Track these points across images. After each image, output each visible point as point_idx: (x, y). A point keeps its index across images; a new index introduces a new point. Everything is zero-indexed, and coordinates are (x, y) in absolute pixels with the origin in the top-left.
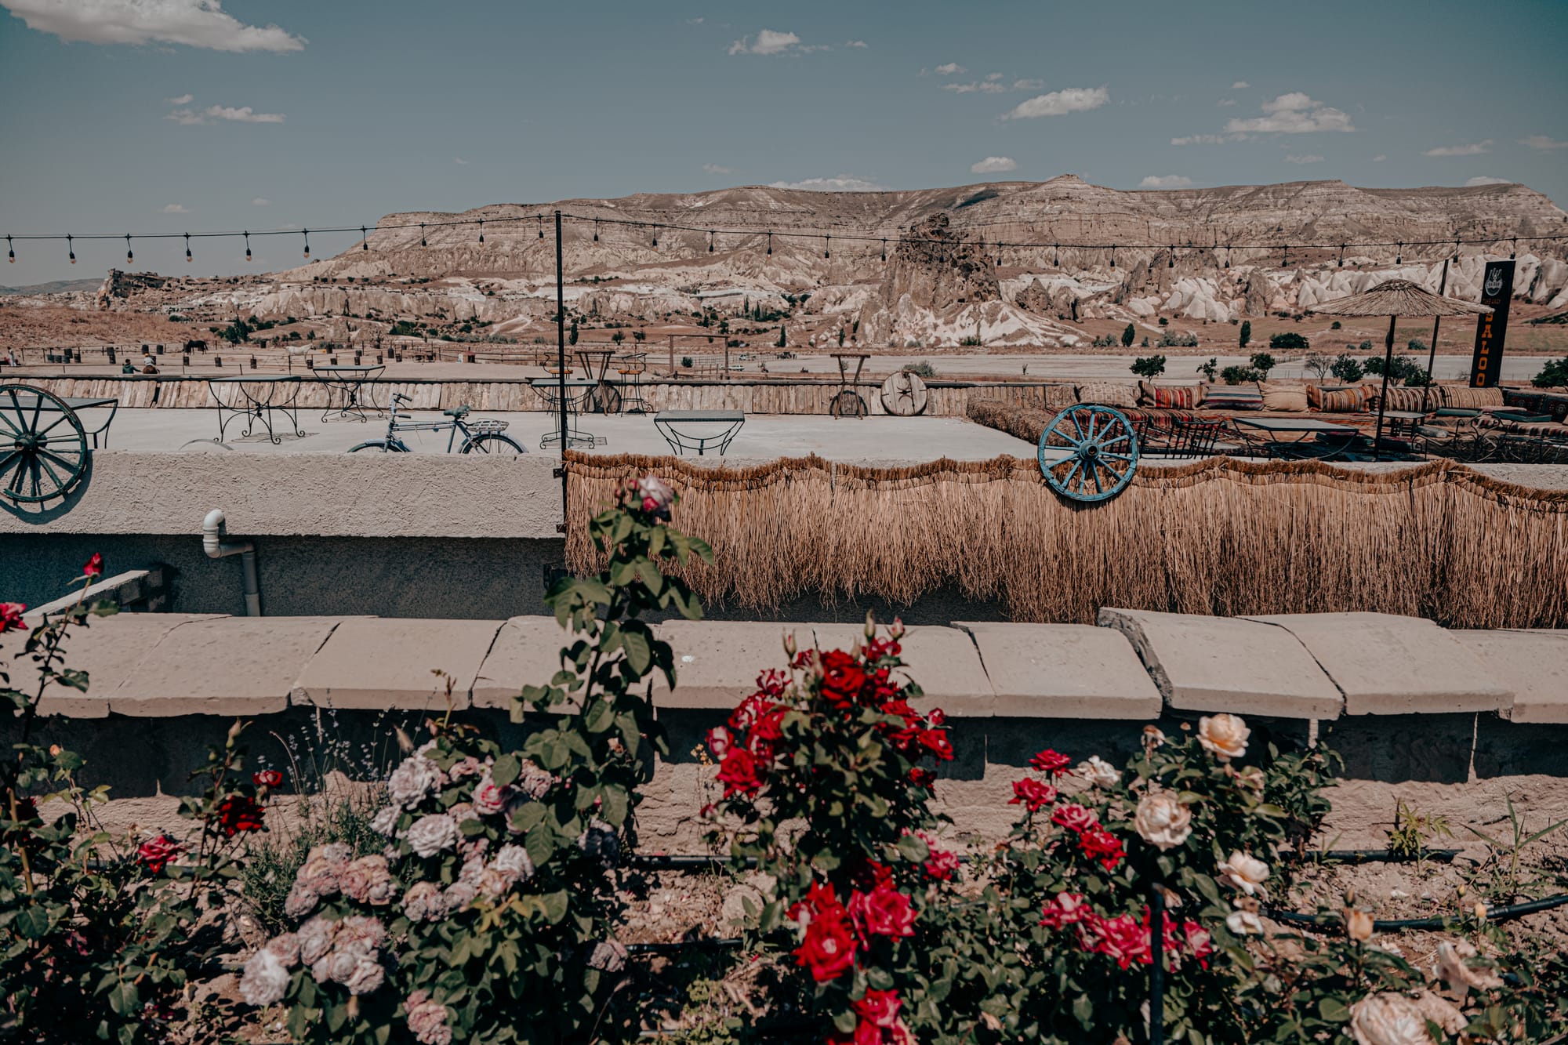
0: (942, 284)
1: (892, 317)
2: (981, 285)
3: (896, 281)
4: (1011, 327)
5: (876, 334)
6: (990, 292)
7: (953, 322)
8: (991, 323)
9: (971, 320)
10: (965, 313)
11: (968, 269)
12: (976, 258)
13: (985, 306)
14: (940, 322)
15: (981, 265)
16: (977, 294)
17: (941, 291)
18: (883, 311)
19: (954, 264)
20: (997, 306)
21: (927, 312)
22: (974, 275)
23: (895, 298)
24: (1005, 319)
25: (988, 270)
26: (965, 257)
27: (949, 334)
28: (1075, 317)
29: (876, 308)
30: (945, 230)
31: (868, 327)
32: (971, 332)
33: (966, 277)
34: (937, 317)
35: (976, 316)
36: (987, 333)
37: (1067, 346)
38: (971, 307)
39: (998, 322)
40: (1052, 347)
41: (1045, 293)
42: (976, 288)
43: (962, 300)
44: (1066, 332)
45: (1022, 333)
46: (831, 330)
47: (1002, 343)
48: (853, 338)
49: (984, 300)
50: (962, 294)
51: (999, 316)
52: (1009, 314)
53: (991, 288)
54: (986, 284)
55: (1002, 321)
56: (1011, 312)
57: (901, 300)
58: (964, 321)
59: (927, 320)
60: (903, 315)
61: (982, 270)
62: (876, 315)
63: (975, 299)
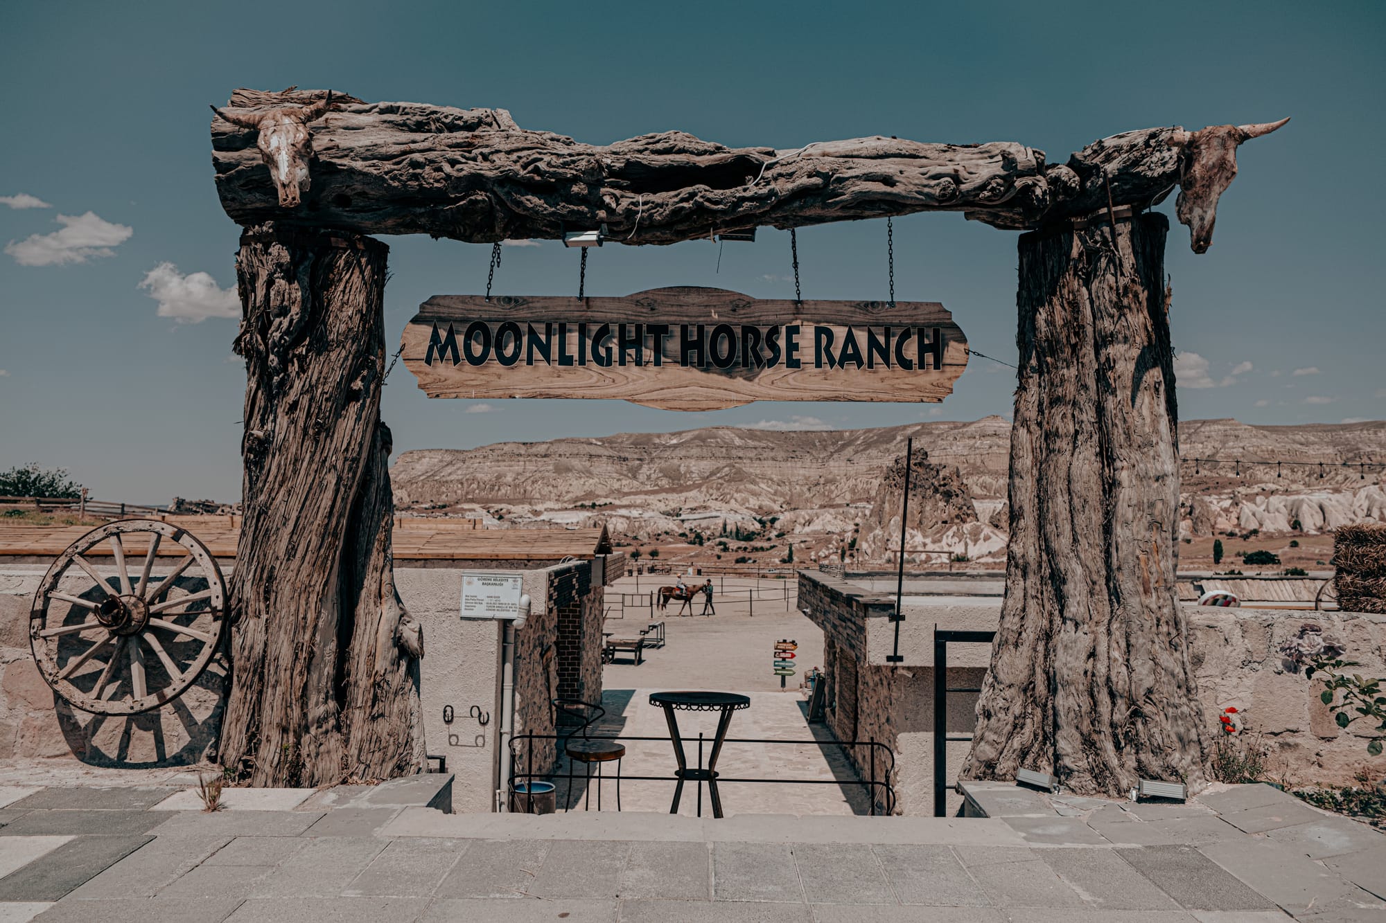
0: (928, 508)
1: (886, 536)
2: (960, 509)
3: (887, 505)
4: (994, 545)
5: (873, 551)
6: (968, 515)
7: (940, 541)
8: (976, 541)
9: (956, 539)
10: (950, 533)
11: (948, 495)
12: (954, 486)
13: (967, 527)
14: (928, 541)
15: (959, 492)
16: (957, 516)
17: (927, 514)
18: (878, 531)
19: (936, 491)
20: (978, 527)
21: (915, 532)
22: (954, 500)
23: (886, 520)
24: (987, 538)
25: (965, 496)
26: (945, 485)
29: (870, 529)
30: (925, 462)
31: (864, 546)
32: (958, 549)
33: (947, 502)
34: (925, 536)
35: (960, 535)
36: (973, 552)
38: (955, 528)
39: (981, 541)
42: (957, 512)
43: (945, 522)
46: (828, 549)
47: (990, 560)
48: (852, 555)
49: (964, 521)
50: (945, 516)
51: (982, 536)
52: (991, 534)
53: (969, 512)
54: (965, 508)
55: (985, 540)
56: (992, 532)
57: (892, 522)
58: (950, 541)
59: (916, 539)
60: (895, 535)
61: (960, 496)
62: (872, 535)
63: (956, 521)
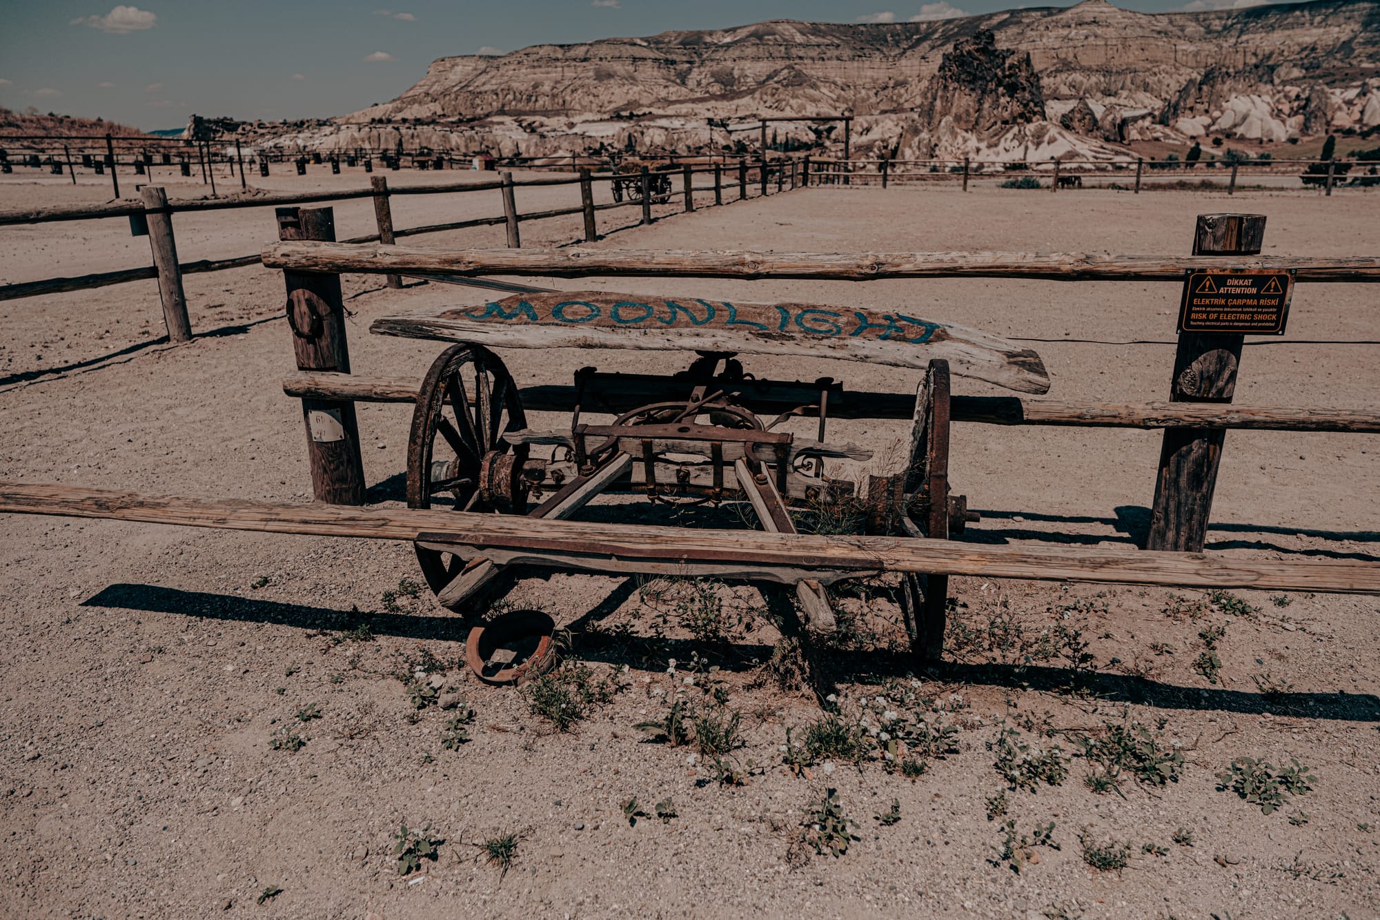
0: (986, 106)
1: (934, 141)
2: (1026, 106)
3: (938, 103)
4: (1059, 149)
5: (917, 159)
6: (1035, 113)
7: (996, 145)
8: (1038, 145)
9: (1016, 143)
10: (1010, 135)
11: (1012, 89)
12: (1022, 77)
13: (1030, 128)
14: (983, 145)
15: (1027, 85)
16: (1021, 115)
17: (985, 113)
18: (925, 135)
19: (999, 84)
20: (1043, 128)
21: (969, 135)
22: (1019, 95)
23: (936, 121)
24: (1052, 141)
25: (1034, 90)
26: (1010, 76)
27: (992, 158)
28: (1123, 138)
29: (916, 132)
30: (990, 48)
31: (908, 152)
32: (1016, 155)
33: (1012, 96)
34: (980, 140)
35: (1020, 138)
36: (1033, 157)
37: (1120, 168)
38: (1016, 129)
39: (1044, 145)
40: (1104, 170)
41: (1092, 114)
42: (1019, 109)
43: (1005, 122)
44: (1117, 153)
45: (1072, 155)
46: (868, 157)
47: (1051, 167)
49: (1029, 121)
50: (1006, 115)
51: (1046, 138)
52: (1058, 136)
53: (1036, 109)
54: (1032, 104)
55: (1049, 143)
56: (1060, 133)
57: (943, 123)
58: (1008, 145)
59: (969, 143)
60: (944, 139)
61: (1028, 89)
62: (916, 139)
63: (1019, 120)
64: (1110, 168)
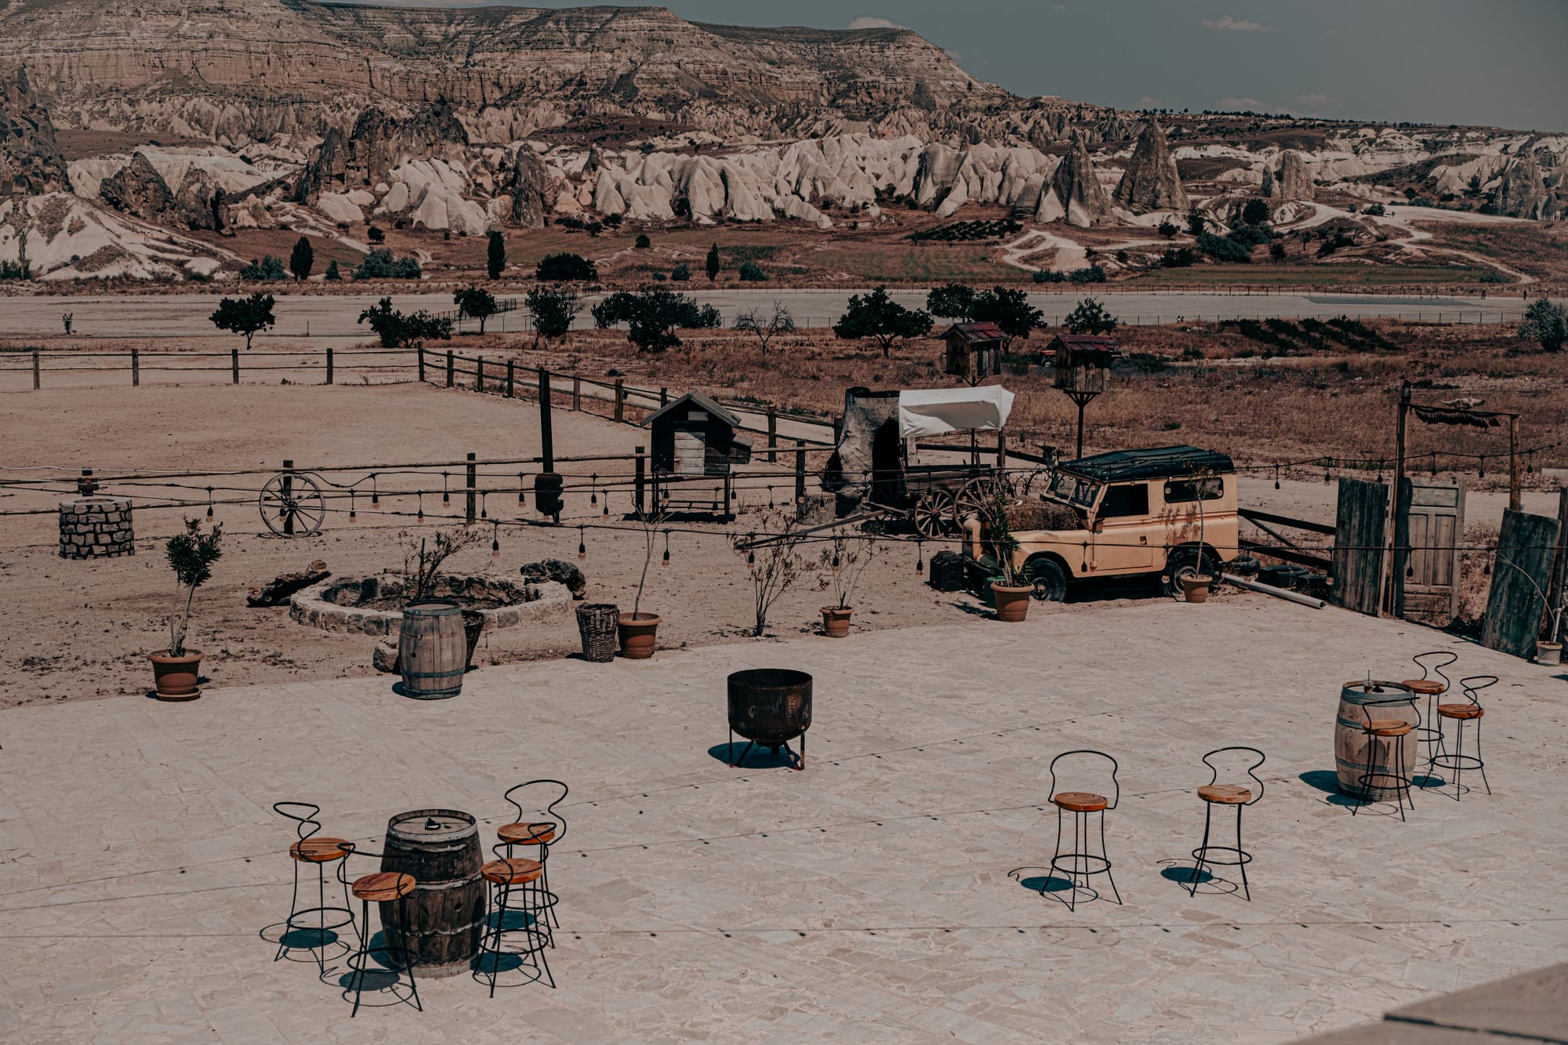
2: (26, 162)
4: (90, 242)
6: (47, 178)
8: (51, 235)
9: (8, 229)
12: (13, 111)
13: (36, 204)
15: (24, 125)
16: (20, 180)
20: (61, 203)
22: (11, 142)
24: (76, 228)
25: (40, 135)
28: (219, 226)
32: (9, 253)
35: (18, 221)
36: (43, 254)
37: (199, 278)
38: (8, 205)
39: (63, 234)
40: (169, 280)
41: (159, 180)
44: (196, 252)
45: (111, 254)
47: (71, 273)
49: (37, 191)
51: (66, 223)
52: (86, 219)
53: (48, 170)
54: (38, 161)
55: (71, 232)
56: (90, 215)
61: (27, 134)
63: (16, 189)
64: (180, 277)
